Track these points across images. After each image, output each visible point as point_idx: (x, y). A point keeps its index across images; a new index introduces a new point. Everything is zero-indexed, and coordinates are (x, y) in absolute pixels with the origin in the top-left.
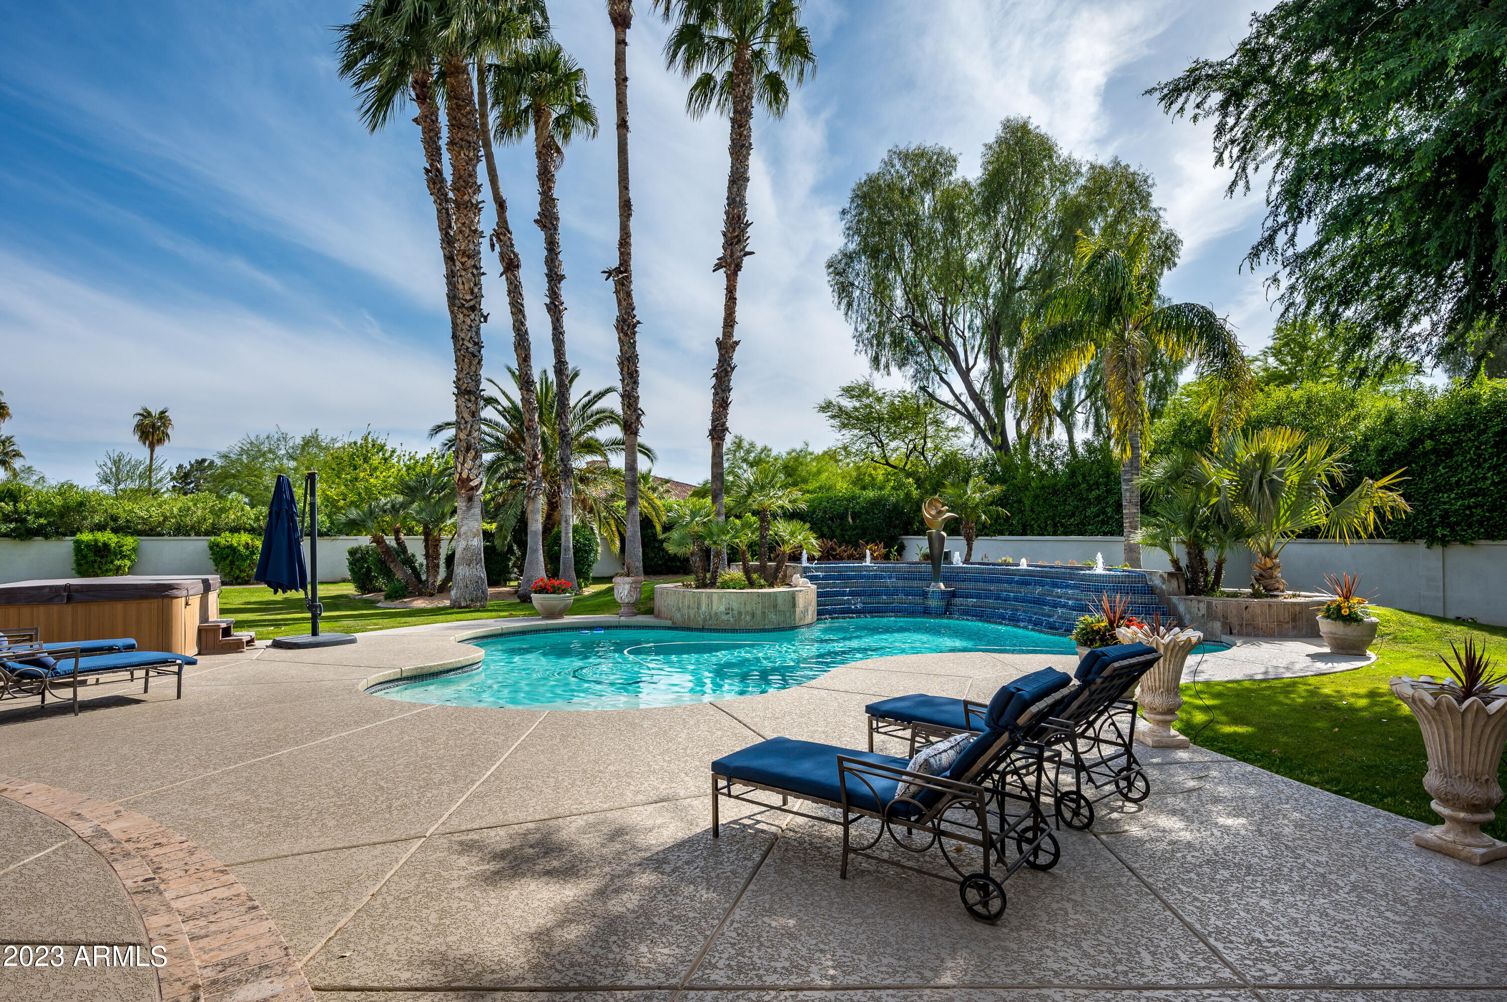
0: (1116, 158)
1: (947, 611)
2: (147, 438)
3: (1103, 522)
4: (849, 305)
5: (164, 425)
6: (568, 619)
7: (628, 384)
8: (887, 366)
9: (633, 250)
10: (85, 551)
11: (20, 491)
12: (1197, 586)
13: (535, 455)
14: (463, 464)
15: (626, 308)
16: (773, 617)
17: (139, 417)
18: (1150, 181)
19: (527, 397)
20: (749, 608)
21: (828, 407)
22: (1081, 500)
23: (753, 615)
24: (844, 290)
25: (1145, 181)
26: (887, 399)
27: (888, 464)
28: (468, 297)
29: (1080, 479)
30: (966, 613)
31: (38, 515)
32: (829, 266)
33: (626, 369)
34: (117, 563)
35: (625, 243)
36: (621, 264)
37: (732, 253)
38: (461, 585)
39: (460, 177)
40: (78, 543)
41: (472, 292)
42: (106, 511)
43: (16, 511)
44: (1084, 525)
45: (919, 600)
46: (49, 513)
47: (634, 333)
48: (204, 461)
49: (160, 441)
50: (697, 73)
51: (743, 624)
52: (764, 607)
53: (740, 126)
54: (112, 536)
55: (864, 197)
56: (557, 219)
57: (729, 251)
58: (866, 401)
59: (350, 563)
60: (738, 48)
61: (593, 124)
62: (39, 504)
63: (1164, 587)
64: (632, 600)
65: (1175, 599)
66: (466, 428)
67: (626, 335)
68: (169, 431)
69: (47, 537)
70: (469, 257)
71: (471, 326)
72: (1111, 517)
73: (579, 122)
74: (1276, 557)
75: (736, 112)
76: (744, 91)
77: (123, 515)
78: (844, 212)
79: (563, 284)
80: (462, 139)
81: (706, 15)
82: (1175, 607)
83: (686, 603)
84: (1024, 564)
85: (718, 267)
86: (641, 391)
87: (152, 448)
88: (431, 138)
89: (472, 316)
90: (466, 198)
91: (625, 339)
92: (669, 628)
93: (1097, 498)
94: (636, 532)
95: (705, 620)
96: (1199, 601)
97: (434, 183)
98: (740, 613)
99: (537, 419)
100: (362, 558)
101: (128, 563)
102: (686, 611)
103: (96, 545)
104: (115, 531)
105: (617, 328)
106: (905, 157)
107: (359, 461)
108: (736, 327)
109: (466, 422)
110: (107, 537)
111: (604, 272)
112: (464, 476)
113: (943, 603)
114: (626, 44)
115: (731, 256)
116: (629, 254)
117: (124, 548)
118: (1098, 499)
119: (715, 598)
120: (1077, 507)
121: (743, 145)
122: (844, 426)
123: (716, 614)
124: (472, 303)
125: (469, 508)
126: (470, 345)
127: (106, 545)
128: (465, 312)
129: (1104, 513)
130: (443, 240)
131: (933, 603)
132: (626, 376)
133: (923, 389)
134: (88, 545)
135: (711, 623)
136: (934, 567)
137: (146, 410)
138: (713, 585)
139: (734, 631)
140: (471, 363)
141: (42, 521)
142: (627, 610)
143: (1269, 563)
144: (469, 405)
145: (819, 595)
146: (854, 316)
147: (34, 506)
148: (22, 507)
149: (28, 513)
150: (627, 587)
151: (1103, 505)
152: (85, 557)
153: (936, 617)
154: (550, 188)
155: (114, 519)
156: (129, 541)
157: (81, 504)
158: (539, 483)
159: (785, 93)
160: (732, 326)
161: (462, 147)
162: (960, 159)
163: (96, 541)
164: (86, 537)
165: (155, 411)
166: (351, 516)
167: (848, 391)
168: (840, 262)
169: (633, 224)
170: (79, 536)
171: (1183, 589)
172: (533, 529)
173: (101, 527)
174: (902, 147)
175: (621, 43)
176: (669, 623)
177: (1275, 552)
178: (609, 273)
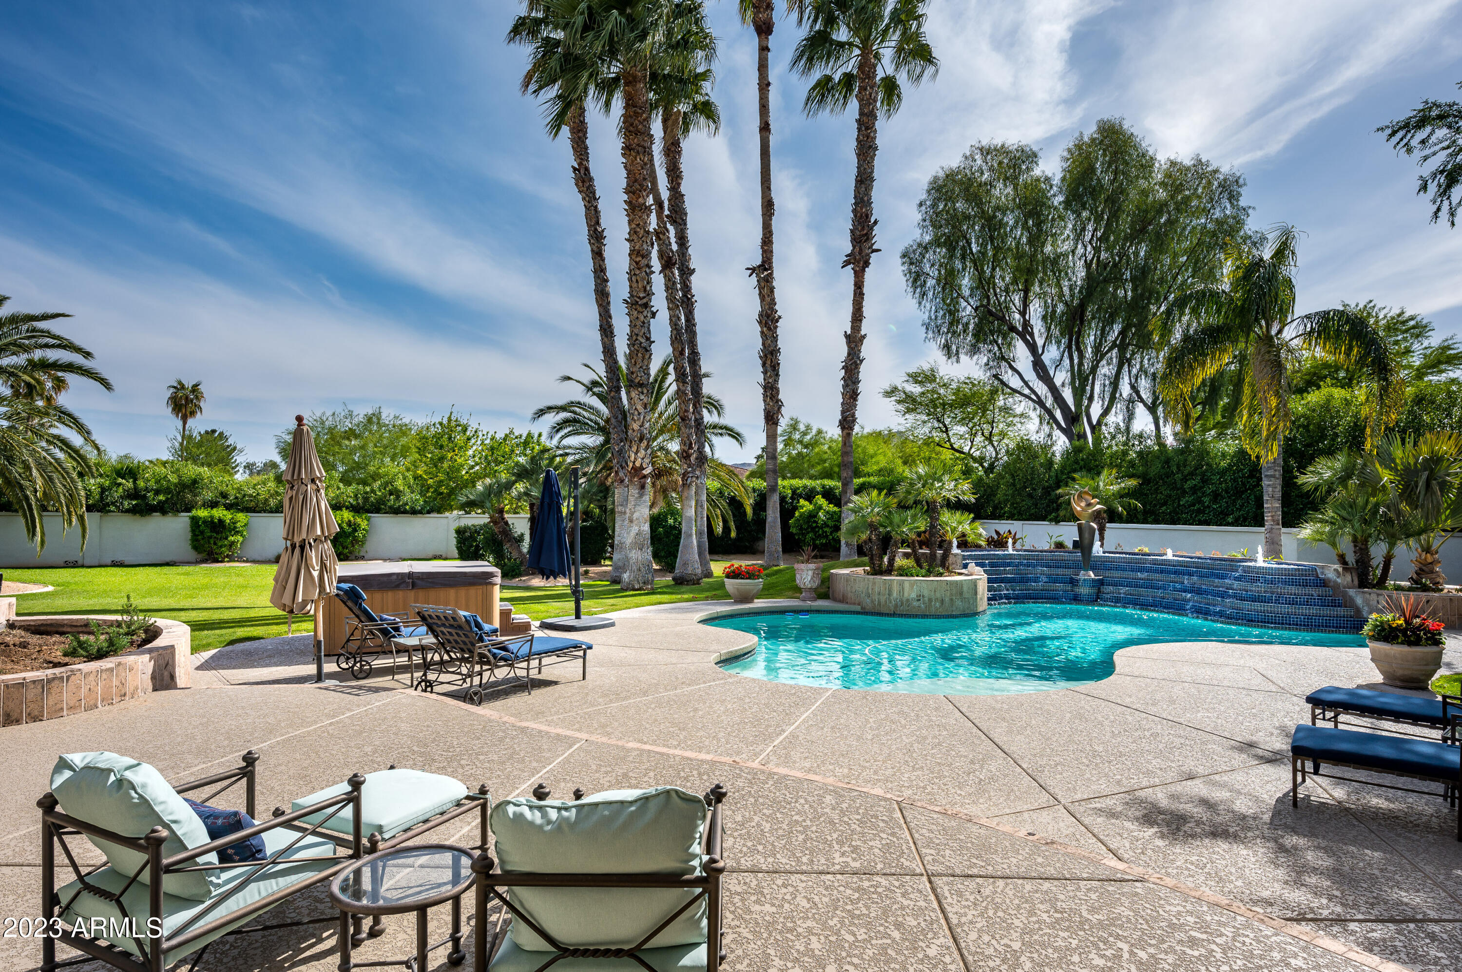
0: (1198, 155)
1: (1096, 599)
2: (180, 410)
3: (1199, 511)
4: (923, 295)
5: (197, 398)
6: (759, 603)
7: (770, 377)
8: (957, 353)
9: (775, 247)
10: (202, 528)
11: (139, 467)
12: (1367, 579)
13: (691, 444)
14: (636, 453)
15: (770, 304)
16: (959, 603)
17: (172, 390)
18: (1241, 181)
19: (682, 388)
20: (938, 595)
21: (893, 392)
22: (1175, 488)
23: (942, 601)
24: (917, 279)
25: (1237, 181)
26: (954, 386)
27: (953, 448)
28: (642, 295)
29: (1175, 469)
30: (1117, 601)
31: (157, 492)
32: (904, 256)
33: (769, 362)
34: (231, 538)
35: (767, 241)
36: (763, 262)
37: (861, 250)
38: (635, 568)
39: (636, 181)
40: (194, 520)
41: (645, 290)
42: (216, 488)
43: (136, 488)
44: (1177, 514)
45: (1069, 587)
46: (167, 491)
47: (776, 327)
48: (214, 431)
49: (193, 414)
50: (817, 74)
51: (933, 611)
52: (951, 594)
53: (867, 128)
54: (225, 512)
55: (939, 189)
56: (686, 214)
57: (857, 249)
58: (930, 386)
59: (458, 542)
60: (863, 52)
61: (714, 122)
62: (157, 482)
63: (1339, 580)
64: (815, 585)
65: (1352, 592)
66: (639, 419)
67: (769, 329)
68: (202, 404)
69: (164, 512)
70: (643, 257)
71: (644, 323)
72: (1208, 507)
73: (702, 120)
74: (1437, 553)
75: (861, 113)
76: (870, 94)
77: (233, 492)
78: (921, 205)
79: (693, 278)
80: (638, 145)
81: (831, 21)
82: (1352, 600)
83: (877, 590)
84: (1170, 555)
85: (846, 264)
86: (781, 385)
87: (184, 420)
88: (579, 138)
89: (645, 313)
90: (641, 200)
91: (769, 334)
92: (858, 613)
93: (1191, 488)
94: (776, 518)
95: (896, 606)
96: (1378, 595)
97: (583, 182)
98: (930, 600)
99: (691, 410)
100: (471, 537)
101: (240, 539)
102: (876, 597)
103: (212, 522)
104: (228, 507)
105: (760, 323)
106: (986, 152)
107: (444, 440)
108: (864, 322)
109: (639, 414)
110: (219, 513)
111: (748, 269)
112: (638, 464)
113: (1093, 591)
114: (769, 50)
115: (860, 253)
116: (772, 252)
117: (238, 525)
118: (1194, 490)
119: (907, 585)
120: (1170, 496)
121: (870, 147)
122: (909, 411)
123: (908, 600)
124: (645, 301)
125: (641, 495)
126: (643, 341)
127: (221, 521)
128: (639, 309)
129: (1200, 502)
130: (590, 235)
131: (1084, 590)
132: (769, 368)
133: (996, 376)
134: (205, 522)
135: (902, 609)
136: (1083, 555)
137: (180, 383)
138: (889, 571)
139: (924, 616)
140: (643, 358)
141: (161, 497)
142: (808, 594)
143: (1430, 558)
144: (642, 397)
145: (990, 581)
146: (928, 305)
147: (152, 484)
148: (141, 484)
149: (147, 489)
150: (810, 573)
151: (1200, 494)
152: (202, 533)
153: (1088, 604)
154: (679, 184)
155: (224, 495)
156: (241, 517)
157: (195, 482)
158: (694, 471)
159: (899, 96)
160: (861, 321)
161: (638, 152)
162: (1040, 154)
163: (212, 517)
164: (202, 513)
165: (189, 383)
166: (472, 497)
167: (915, 378)
168: (914, 252)
169: (776, 223)
170: (194, 512)
171: (1356, 582)
172: (688, 514)
173: (213, 505)
174: (985, 143)
175: (764, 49)
176: (858, 608)
177: (1434, 548)
178: (753, 270)
